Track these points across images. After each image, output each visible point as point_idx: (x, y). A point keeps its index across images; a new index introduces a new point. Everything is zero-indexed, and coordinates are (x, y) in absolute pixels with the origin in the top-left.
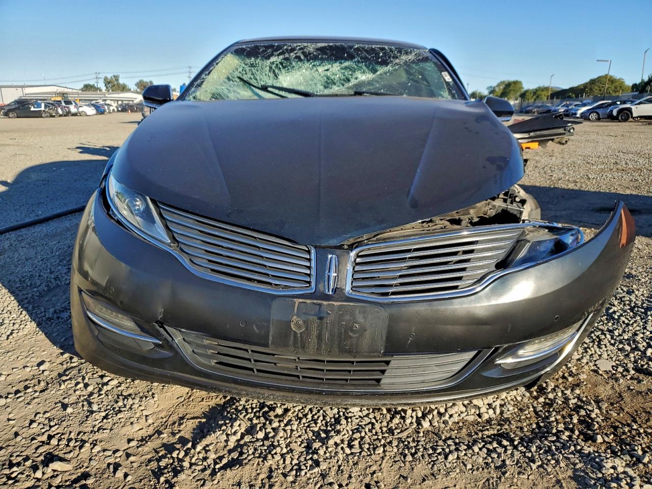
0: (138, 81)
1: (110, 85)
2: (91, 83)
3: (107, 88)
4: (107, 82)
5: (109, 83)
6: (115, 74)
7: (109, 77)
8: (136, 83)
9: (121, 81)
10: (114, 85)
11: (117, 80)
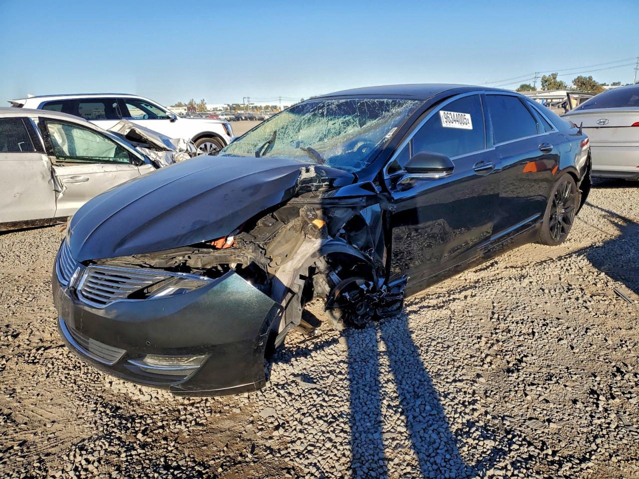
0: (577, 77)
1: (547, 84)
2: (527, 83)
3: (543, 87)
4: (545, 81)
5: (546, 81)
6: (554, 73)
7: (547, 76)
8: (573, 80)
9: (558, 79)
10: (551, 84)
11: (555, 78)
